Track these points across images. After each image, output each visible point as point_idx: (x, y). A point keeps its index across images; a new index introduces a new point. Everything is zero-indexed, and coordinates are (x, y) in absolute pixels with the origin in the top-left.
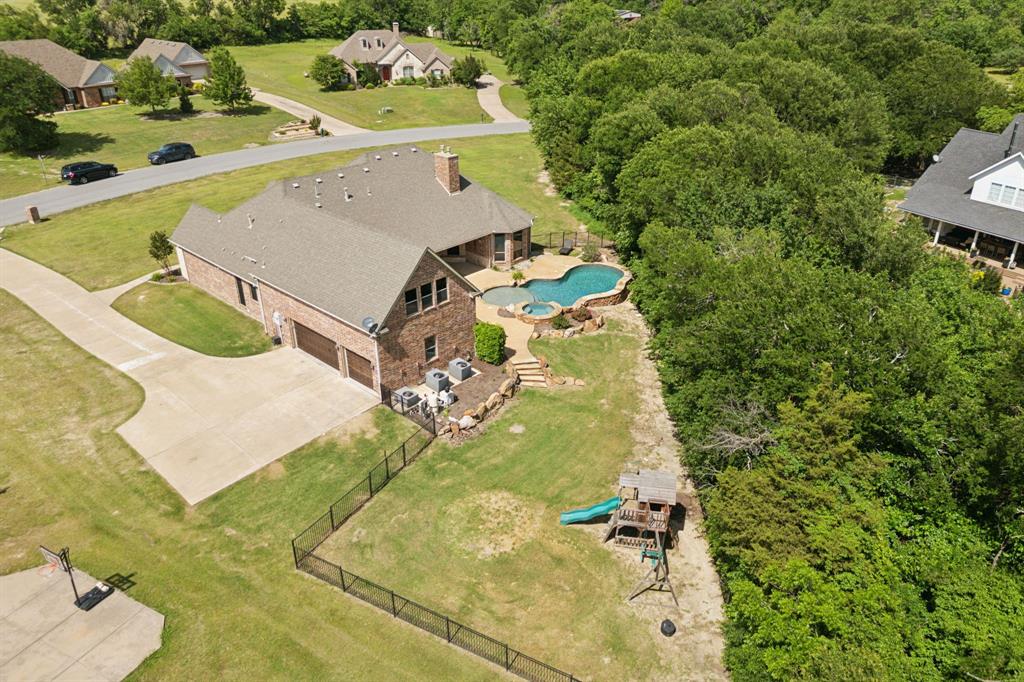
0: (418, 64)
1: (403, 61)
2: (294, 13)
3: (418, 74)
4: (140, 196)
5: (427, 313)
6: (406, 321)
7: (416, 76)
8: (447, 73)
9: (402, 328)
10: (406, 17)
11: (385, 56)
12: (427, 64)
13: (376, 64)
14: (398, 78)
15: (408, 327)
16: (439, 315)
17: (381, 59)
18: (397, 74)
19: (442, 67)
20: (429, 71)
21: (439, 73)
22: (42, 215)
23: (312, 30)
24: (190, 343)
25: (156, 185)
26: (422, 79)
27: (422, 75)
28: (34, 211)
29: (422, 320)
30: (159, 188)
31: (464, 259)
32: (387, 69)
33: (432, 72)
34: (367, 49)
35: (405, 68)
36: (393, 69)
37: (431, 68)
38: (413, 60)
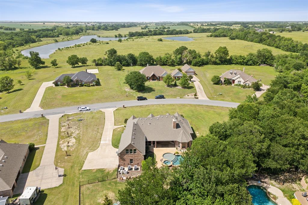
0: (243, 81)
1: (239, 80)
2: (231, 57)
3: (242, 84)
4: (144, 106)
5: (131, 154)
6: (125, 155)
7: (241, 84)
8: (250, 85)
9: (124, 155)
10: (267, 60)
11: (234, 77)
12: (246, 81)
13: (231, 79)
14: (236, 83)
15: (126, 156)
16: (134, 156)
17: (233, 78)
18: (236, 82)
19: (249, 83)
20: (245, 83)
21: (248, 84)
22: (125, 106)
23: (234, 62)
24: (113, 142)
25: (148, 104)
26: (242, 85)
27: (243, 84)
28: (124, 106)
29: (129, 155)
30: (149, 105)
31: (174, 144)
32: (234, 81)
33: (246, 84)
34: (231, 75)
35: (239, 81)
36: (235, 81)
37: (246, 83)
38: (241, 80)
